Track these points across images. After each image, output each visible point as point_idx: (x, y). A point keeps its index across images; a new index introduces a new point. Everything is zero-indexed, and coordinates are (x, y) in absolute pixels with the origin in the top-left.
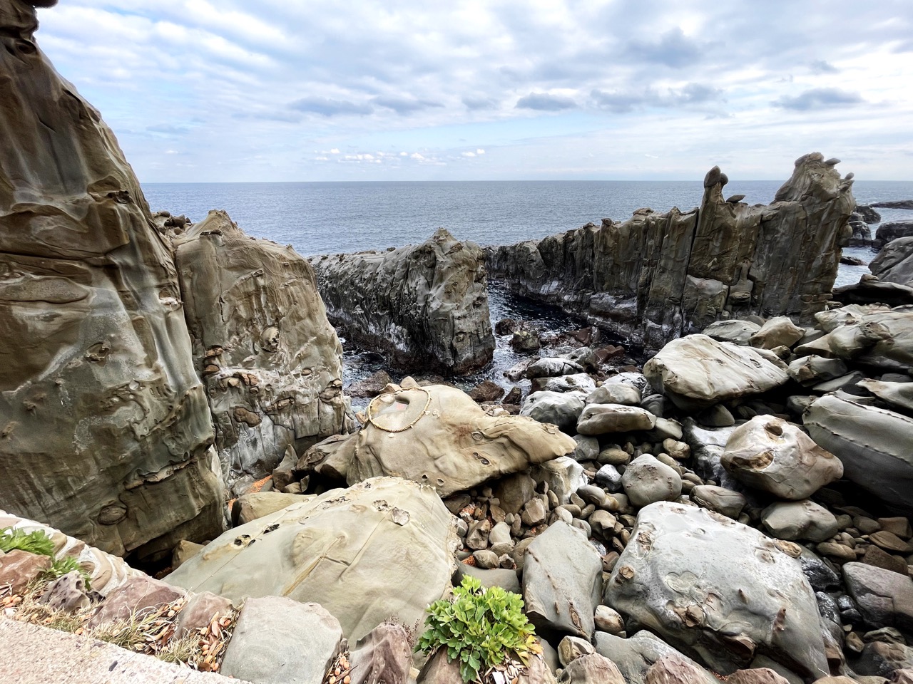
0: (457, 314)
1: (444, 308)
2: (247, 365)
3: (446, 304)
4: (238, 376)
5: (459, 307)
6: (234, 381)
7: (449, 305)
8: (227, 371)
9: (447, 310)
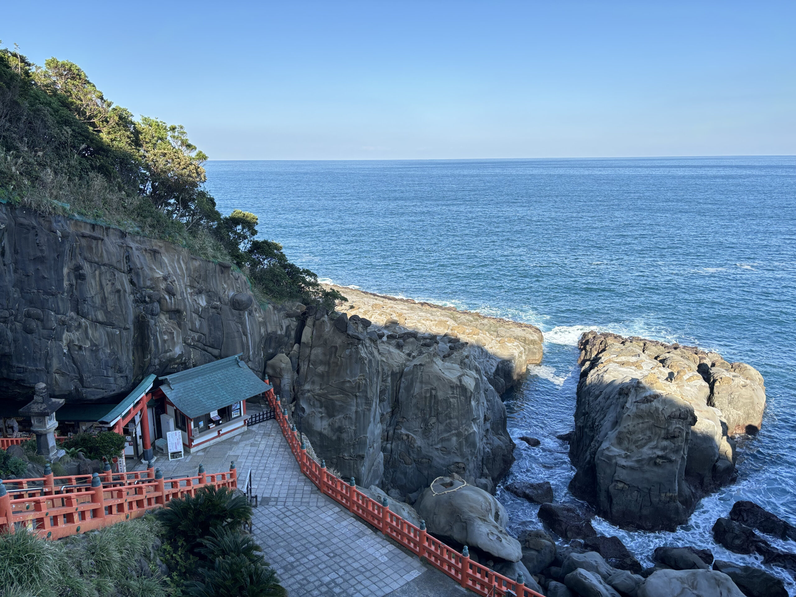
0: (623, 462)
1: (610, 451)
2: (415, 432)
3: (613, 448)
4: (408, 436)
5: (627, 457)
6: (405, 438)
7: (616, 450)
8: (403, 431)
9: (611, 454)
